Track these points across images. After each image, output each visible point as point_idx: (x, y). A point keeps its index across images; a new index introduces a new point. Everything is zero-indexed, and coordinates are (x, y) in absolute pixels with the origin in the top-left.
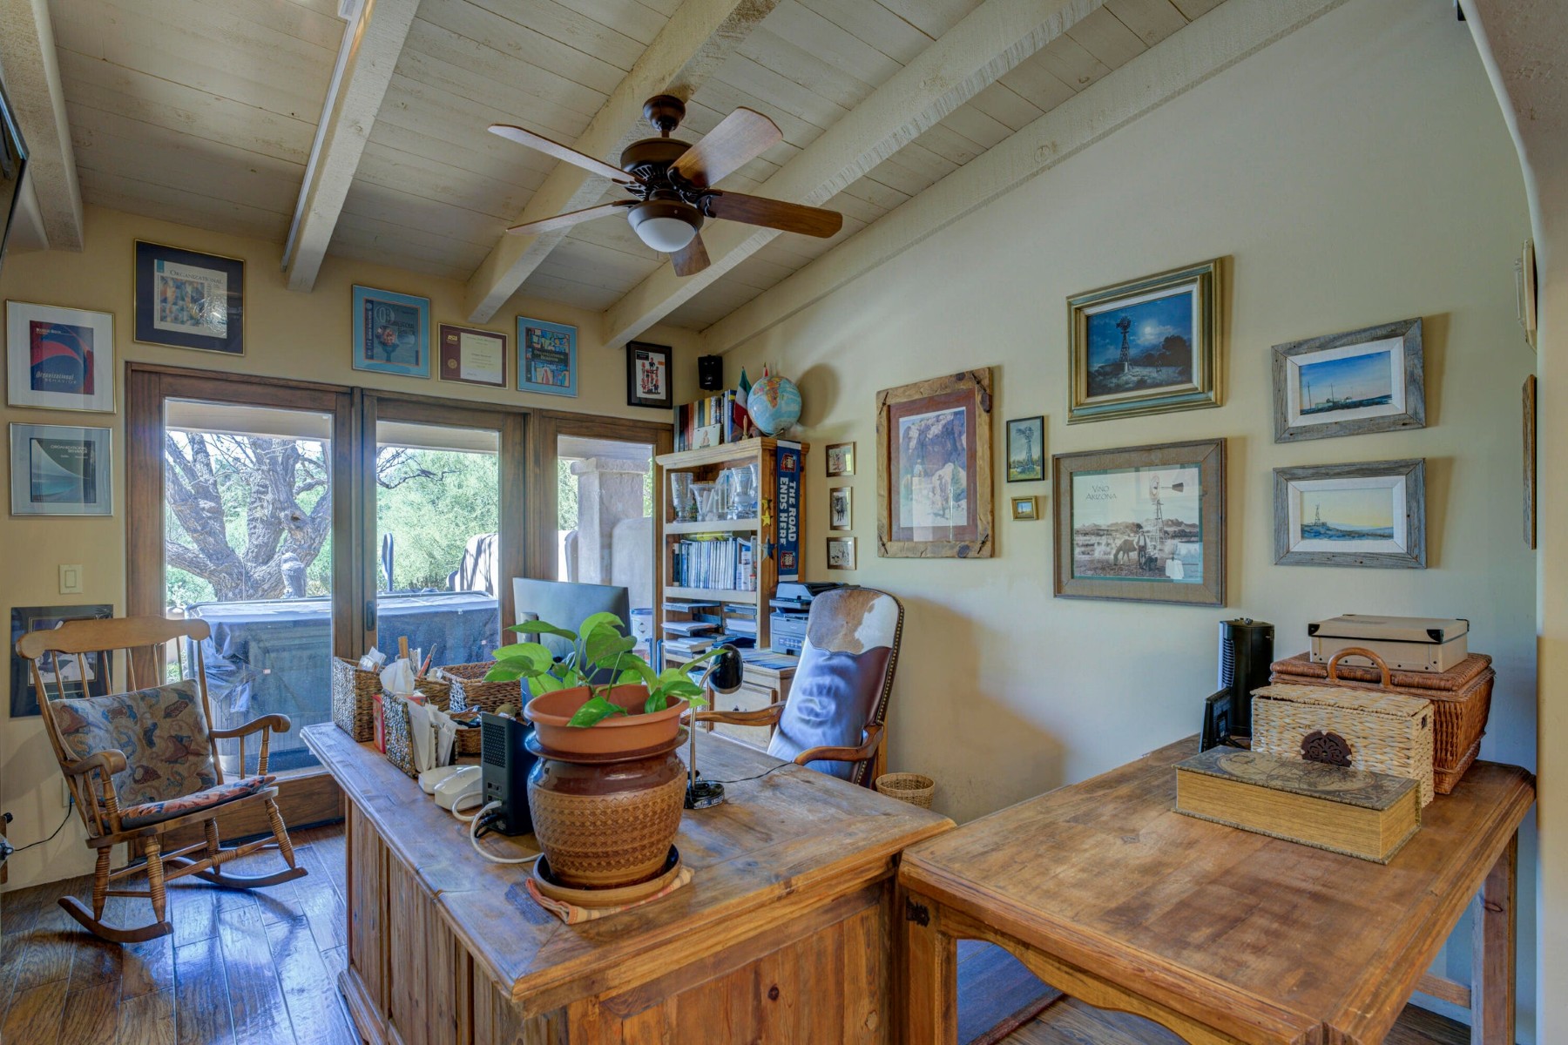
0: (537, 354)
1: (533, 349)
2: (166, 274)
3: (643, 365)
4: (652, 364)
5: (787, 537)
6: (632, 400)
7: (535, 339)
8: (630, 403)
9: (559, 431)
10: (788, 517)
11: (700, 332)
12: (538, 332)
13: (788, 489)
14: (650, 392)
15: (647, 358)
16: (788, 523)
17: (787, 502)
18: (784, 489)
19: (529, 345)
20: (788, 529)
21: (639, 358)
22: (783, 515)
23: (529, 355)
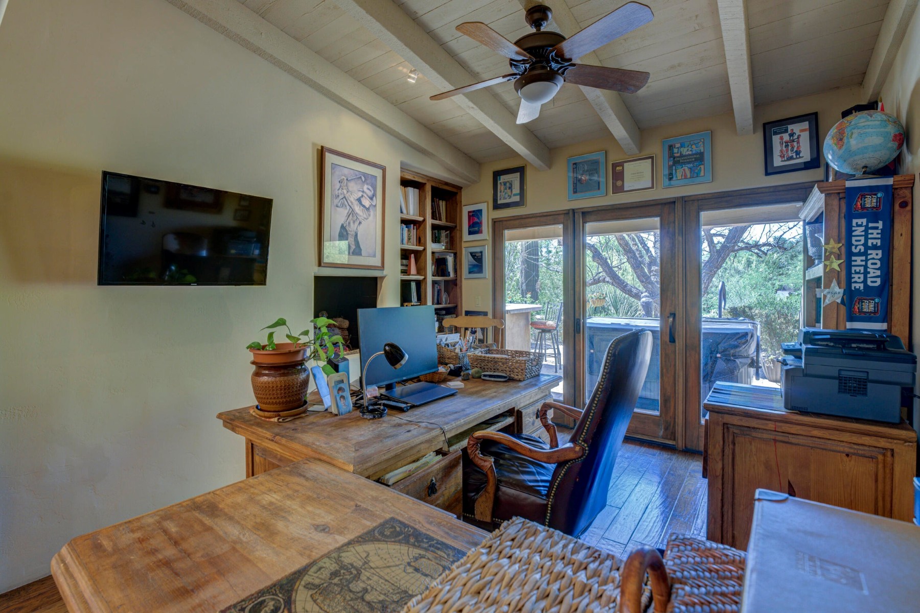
0: (676, 161)
1: (674, 158)
2: (502, 181)
3: (782, 138)
4: (791, 135)
5: (865, 282)
6: (769, 170)
7: (675, 150)
8: (767, 174)
9: (700, 209)
10: (866, 260)
11: (861, 84)
12: (678, 145)
13: (866, 231)
14: (791, 158)
15: (786, 131)
16: (866, 267)
17: (865, 245)
18: (859, 231)
19: (671, 155)
20: (866, 273)
21: (776, 133)
22: (859, 260)
23: (671, 163)
